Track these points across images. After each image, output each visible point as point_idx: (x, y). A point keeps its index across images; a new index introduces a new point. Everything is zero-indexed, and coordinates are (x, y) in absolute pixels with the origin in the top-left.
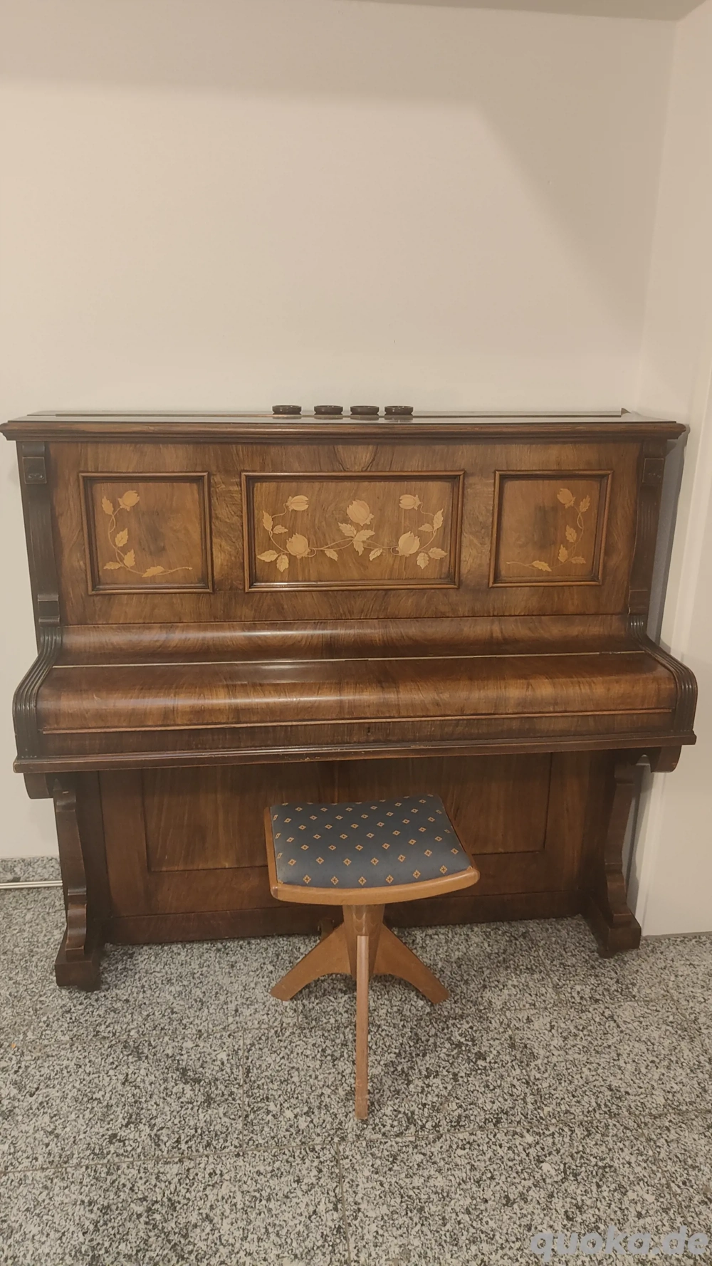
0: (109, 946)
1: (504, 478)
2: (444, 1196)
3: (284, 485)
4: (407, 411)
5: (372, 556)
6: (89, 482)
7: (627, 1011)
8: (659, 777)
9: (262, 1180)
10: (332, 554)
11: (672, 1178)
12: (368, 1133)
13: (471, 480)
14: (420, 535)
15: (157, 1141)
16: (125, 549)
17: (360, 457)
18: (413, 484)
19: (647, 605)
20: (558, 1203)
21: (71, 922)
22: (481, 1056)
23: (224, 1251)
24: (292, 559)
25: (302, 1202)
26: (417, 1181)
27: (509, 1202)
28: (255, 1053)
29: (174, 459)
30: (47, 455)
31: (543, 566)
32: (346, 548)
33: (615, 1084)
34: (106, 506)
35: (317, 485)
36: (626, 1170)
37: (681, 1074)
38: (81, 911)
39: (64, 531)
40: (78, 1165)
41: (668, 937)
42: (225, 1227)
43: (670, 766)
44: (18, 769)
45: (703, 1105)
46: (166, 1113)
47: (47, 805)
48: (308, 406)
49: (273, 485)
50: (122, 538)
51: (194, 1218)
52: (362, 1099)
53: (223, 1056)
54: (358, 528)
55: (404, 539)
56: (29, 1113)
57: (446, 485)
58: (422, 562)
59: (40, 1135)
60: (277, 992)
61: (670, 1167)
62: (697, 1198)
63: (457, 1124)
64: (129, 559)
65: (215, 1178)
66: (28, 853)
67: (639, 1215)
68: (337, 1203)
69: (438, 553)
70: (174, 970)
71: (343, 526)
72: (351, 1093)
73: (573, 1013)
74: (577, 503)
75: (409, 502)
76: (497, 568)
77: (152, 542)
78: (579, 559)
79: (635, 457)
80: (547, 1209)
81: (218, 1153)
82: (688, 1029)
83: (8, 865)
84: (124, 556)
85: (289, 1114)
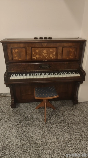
0: (17, 103)
1: (63, 47)
2: (54, 131)
3: (36, 48)
4: (51, 38)
5: (47, 57)
6: (11, 48)
7: (76, 111)
8: (81, 84)
9: (34, 129)
10: (42, 57)
11: (79, 129)
12: (46, 124)
13: (59, 48)
14: (53, 55)
15: (23, 125)
17: (45, 45)
18: (52, 48)
19: (80, 63)
20: (67, 131)
21: (12, 101)
22: (59, 116)
23: (30, 136)
24: (37, 58)
26: (51, 129)
27: (61, 131)
28: (33, 115)
29: (22, 45)
30: (6, 45)
31: (68, 58)
33: (74, 119)
34: (14, 51)
35: (40, 48)
36: (74, 128)
37: (81, 118)
38: (13, 99)
39: (9, 55)
40: (14, 127)
41: (81, 102)
42: (30, 134)
43: (82, 83)
44: (5, 84)
45: (84, 121)
46: (24, 122)
47: (9, 88)
48: (39, 37)
49: (34, 48)
50: (16, 55)
51: (27, 133)
52: (45, 120)
53: (30, 115)
54: (45, 54)
55: (50, 55)
56: (8, 122)
57: (56, 48)
58: (53, 58)
59: (10, 124)
60: (36, 108)
62: (82, 131)
63: (56, 123)
64: (17, 58)
65: (29, 129)
66: (7, 92)
67: (75, 133)
68: (42, 131)
69: (55, 57)
70: (24, 106)
71: (43, 54)
72: (44, 120)
73: (70, 111)
74: (72, 50)
75: (51, 50)
76: (62, 59)
77: (19, 56)
78: (72, 58)
79: (79, 44)
80: (65, 132)
81: (29, 126)
82: (83, 113)
83: (5, 94)
84: (16, 58)
85: (37, 122)
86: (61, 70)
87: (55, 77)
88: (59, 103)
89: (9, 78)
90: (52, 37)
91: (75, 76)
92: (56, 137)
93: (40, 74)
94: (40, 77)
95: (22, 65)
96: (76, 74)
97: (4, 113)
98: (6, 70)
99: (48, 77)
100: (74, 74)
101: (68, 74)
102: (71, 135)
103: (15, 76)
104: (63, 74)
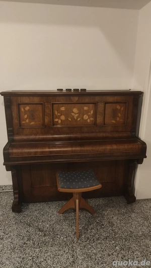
0: (23, 203)
1: (106, 103)
2: (96, 254)
3: (60, 105)
4: (84, 90)
5: (78, 120)
6: (19, 105)
7: (133, 215)
8: (139, 165)
9: (56, 251)
10: (70, 119)
11: (144, 250)
12: (79, 241)
13: (99, 104)
14: (88, 115)
15: (34, 244)
16: (26, 119)
17: (76, 99)
18: (87, 104)
19: (136, 129)
20: (120, 255)
21: (15, 198)
22: (103, 225)
24: (61, 120)
25: (65, 256)
26: (90, 251)
28: (55, 225)
29: (36, 100)
30: (10, 99)
31: (114, 122)
32: (73, 118)
33: (131, 230)
34: (22, 110)
35: (66, 105)
36: (134, 248)
37: (145, 228)
38: (17, 196)
39: (14, 115)
40: (17, 249)
41: (141, 200)
42: (49, 261)
43: (142, 163)
44: (4, 165)
46: (36, 238)
47: (10, 173)
49: (57, 105)
50: (26, 116)
51: (42, 260)
52: (78, 234)
53: (48, 226)
54: (75, 114)
55: (85, 116)
56: (7, 238)
57: (93, 105)
58: (89, 121)
59: (9, 243)
60: (59, 212)
61: (143, 247)
62: (149, 254)
63: (98, 239)
64: (27, 121)
65: (47, 252)
66: (6, 184)
67: (137, 257)
68: (73, 256)
69: (92, 119)
70: (37, 208)
71: (72, 114)
72: (75, 233)
73: (122, 216)
74: (121, 108)
75: (86, 108)
77: (32, 117)
78: (122, 120)
80: (117, 256)
81: (47, 246)
82: (146, 219)
83: (1, 187)
85: (62, 238)
88: (100, 201)
90: (87, 89)
98: (7, 141)
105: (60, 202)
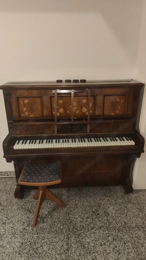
0: (26, 189)
1: (104, 96)
2: (89, 243)
3: (58, 98)
4: (84, 81)
5: (77, 112)
6: (18, 98)
7: (129, 206)
9: (53, 238)
10: (68, 112)
11: (135, 241)
12: (74, 230)
13: (98, 96)
14: (86, 108)
15: (33, 230)
16: (26, 111)
18: (85, 97)
20: (111, 246)
21: (18, 185)
22: (98, 214)
23: (44, 253)
24: (60, 113)
25: (60, 243)
26: (84, 240)
29: (35, 93)
30: (9, 92)
31: (113, 114)
33: (125, 221)
34: (22, 103)
35: (65, 98)
36: (126, 239)
37: (139, 219)
39: (13, 108)
40: (17, 234)
41: (139, 190)
42: (45, 248)
43: (139, 157)
44: (4, 157)
45: (143, 226)
47: (12, 164)
48: (64, 80)
50: (25, 109)
51: (39, 246)
53: (47, 213)
54: (74, 107)
55: (84, 108)
56: (8, 223)
57: (93, 97)
58: (87, 113)
59: (10, 228)
61: (135, 239)
62: (140, 246)
63: (92, 229)
65: (44, 238)
67: (128, 249)
68: (67, 244)
69: (91, 112)
71: (71, 106)
73: (118, 206)
74: (120, 101)
75: (84, 101)
76: (103, 115)
77: (31, 110)
78: (121, 113)
79: (133, 91)
80: (109, 247)
81: (45, 233)
82: (142, 210)
83: (6, 173)
84: (25, 112)
85: (59, 225)
86: (101, 134)
87: (91, 146)
89: (11, 147)
90: (87, 79)
91: (126, 144)
92: (92, 256)
93: (66, 141)
94: (65, 146)
95: (35, 124)
96: (128, 140)
97: (3, 208)
98: (8, 133)
99: (79, 146)
100: (124, 140)
101: (114, 141)
102: (119, 254)
103: (22, 143)
104: (105, 141)
105: (60, 189)
